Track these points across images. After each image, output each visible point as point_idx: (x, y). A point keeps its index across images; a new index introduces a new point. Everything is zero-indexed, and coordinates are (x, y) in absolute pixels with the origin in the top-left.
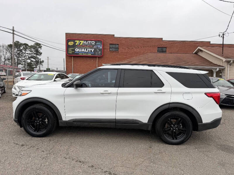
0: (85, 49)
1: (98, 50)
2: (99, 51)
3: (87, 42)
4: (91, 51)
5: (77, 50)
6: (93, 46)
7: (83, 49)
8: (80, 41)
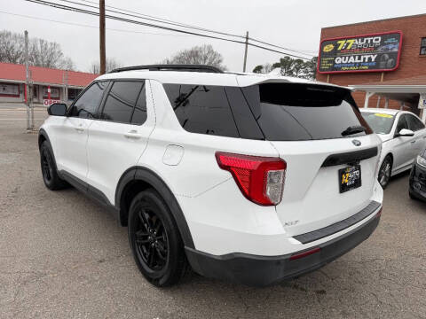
0: (357, 58)
1: (387, 56)
2: (390, 58)
3: (362, 41)
4: (370, 59)
5: (339, 60)
6: (376, 48)
7: (352, 58)
8: (348, 41)
